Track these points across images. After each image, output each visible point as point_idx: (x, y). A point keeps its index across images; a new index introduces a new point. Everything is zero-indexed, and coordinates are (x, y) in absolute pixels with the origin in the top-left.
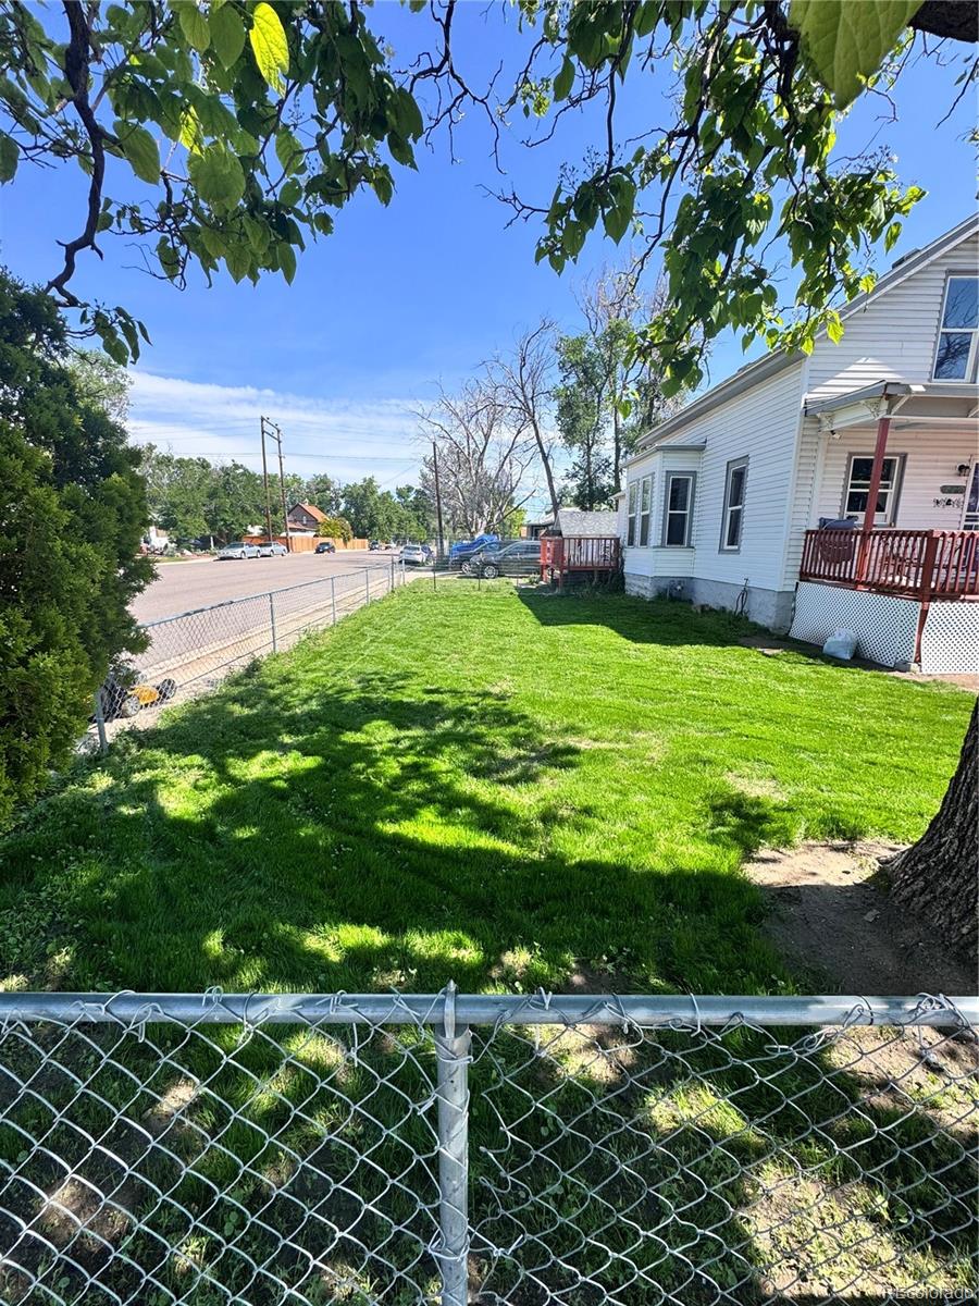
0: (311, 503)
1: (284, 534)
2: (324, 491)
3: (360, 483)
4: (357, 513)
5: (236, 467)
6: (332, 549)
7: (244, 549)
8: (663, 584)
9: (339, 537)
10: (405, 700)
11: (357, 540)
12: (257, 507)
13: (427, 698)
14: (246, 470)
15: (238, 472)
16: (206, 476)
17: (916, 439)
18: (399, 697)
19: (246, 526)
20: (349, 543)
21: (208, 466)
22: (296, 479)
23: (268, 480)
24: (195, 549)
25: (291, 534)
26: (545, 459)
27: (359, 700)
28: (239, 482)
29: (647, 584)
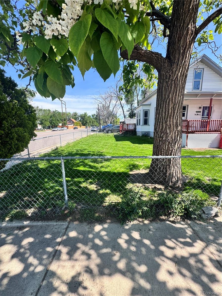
0: (73, 118)
1: (67, 125)
2: (76, 116)
3: (83, 114)
4: (83, 120)
5: (56, 111)
6: (77, 128)
7: (58, 128)
8: (143, 133)
9: (79, 125)
10: (84, 153)
11: (83, 126)
12: (61, 119)
13: (88, 153)
14: (58, 112)
15: (56, 112)
16: (49, 113)
17: (190, 102)
18: (83, 152)
19: (58, 123)
20: (81, 127)
21: (50, 111)
22: (69, 113)
23: (63, 114)
24: (47, 129)
25: (68, 125)
26: (122, 107)
27: (75, 153)
28: (57, 114)
29: (140, 133)
